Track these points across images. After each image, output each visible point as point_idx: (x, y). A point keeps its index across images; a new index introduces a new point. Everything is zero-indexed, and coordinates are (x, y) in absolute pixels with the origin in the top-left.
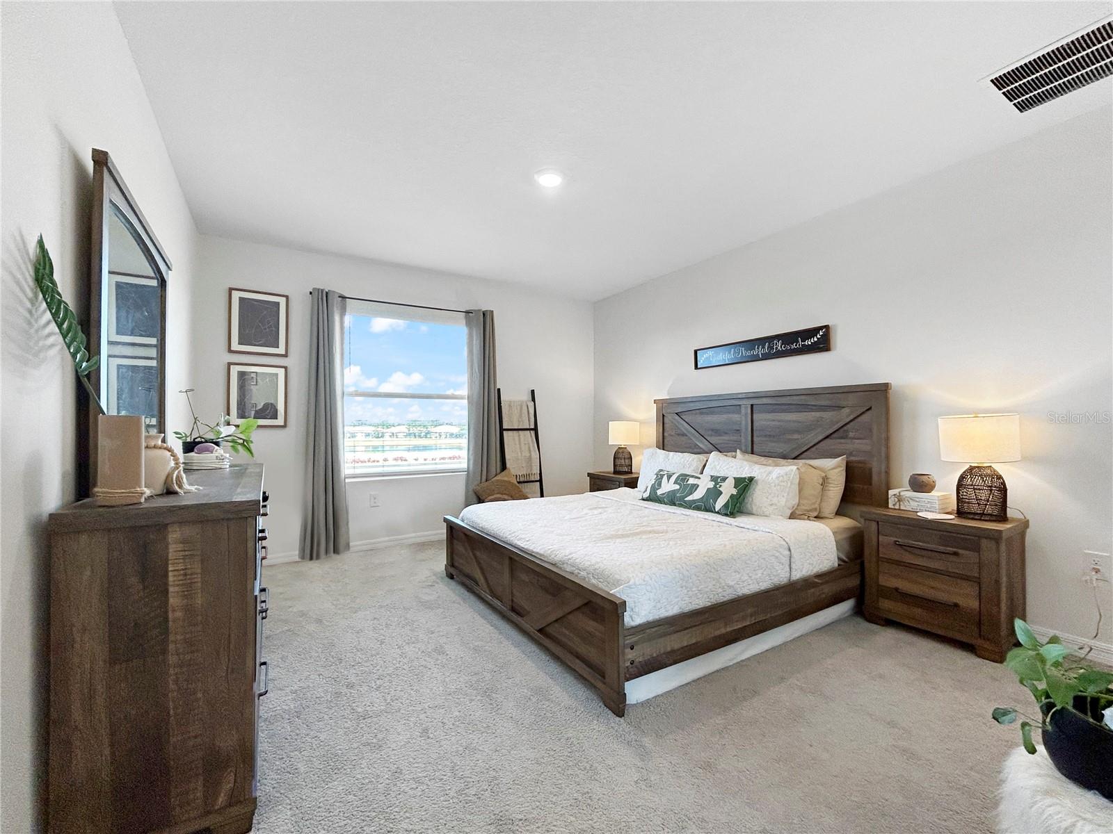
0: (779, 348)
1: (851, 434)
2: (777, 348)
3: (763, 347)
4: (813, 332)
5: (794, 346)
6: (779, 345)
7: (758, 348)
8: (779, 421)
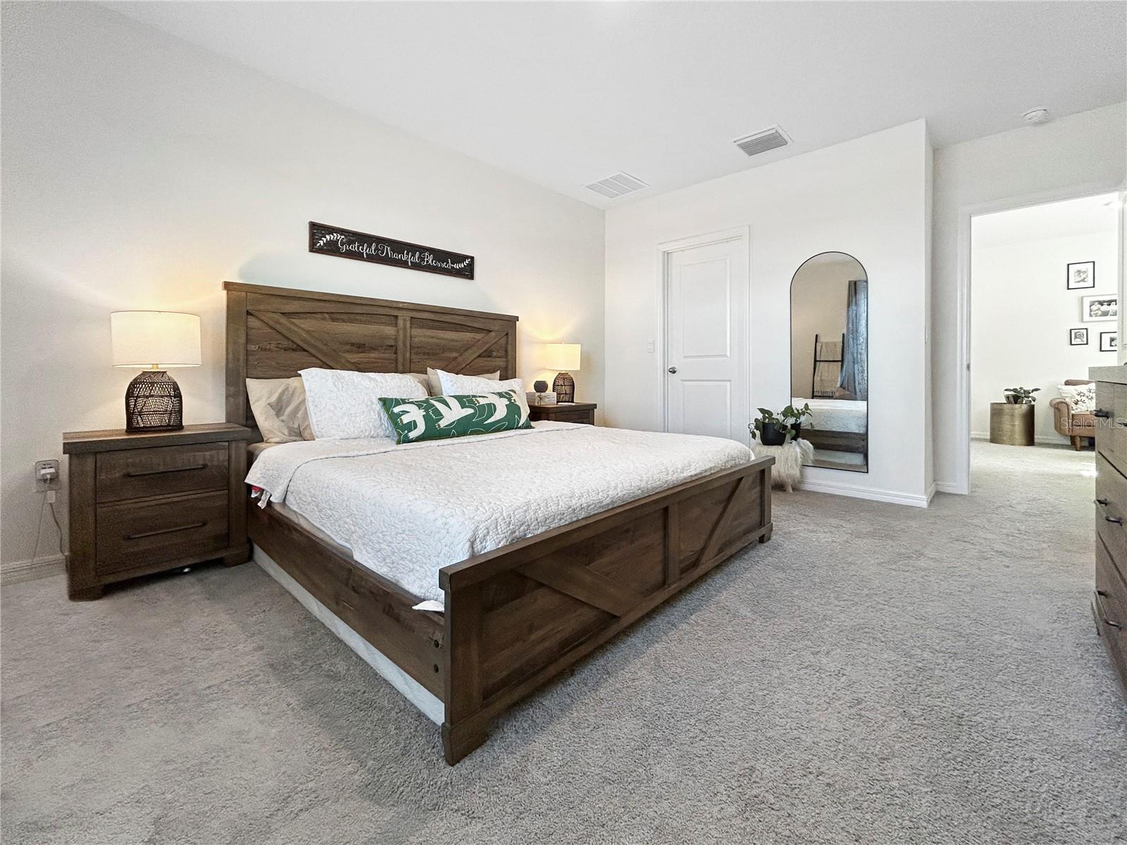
0: (430, 262)
1: (494, 354)
2: (428, 262)
3: (413, 255)
4: (459, 258)
5: (444, 265)
6: (430, 259)
7: (407, 254)
8: (438, 339)
